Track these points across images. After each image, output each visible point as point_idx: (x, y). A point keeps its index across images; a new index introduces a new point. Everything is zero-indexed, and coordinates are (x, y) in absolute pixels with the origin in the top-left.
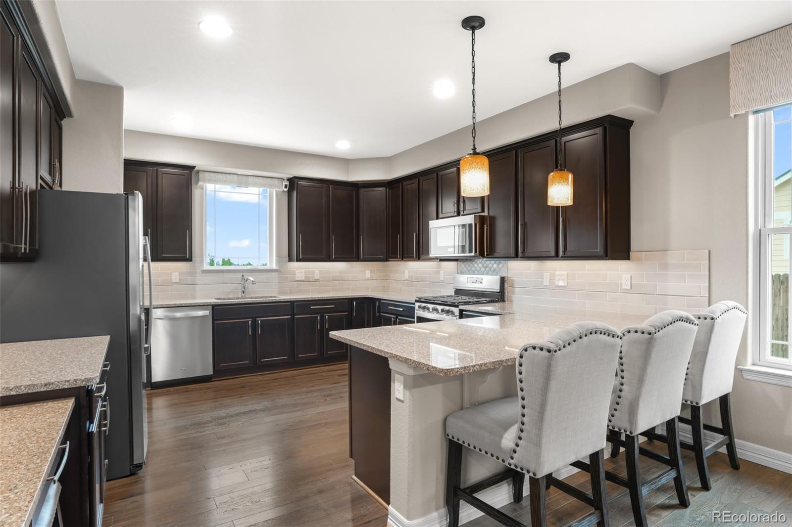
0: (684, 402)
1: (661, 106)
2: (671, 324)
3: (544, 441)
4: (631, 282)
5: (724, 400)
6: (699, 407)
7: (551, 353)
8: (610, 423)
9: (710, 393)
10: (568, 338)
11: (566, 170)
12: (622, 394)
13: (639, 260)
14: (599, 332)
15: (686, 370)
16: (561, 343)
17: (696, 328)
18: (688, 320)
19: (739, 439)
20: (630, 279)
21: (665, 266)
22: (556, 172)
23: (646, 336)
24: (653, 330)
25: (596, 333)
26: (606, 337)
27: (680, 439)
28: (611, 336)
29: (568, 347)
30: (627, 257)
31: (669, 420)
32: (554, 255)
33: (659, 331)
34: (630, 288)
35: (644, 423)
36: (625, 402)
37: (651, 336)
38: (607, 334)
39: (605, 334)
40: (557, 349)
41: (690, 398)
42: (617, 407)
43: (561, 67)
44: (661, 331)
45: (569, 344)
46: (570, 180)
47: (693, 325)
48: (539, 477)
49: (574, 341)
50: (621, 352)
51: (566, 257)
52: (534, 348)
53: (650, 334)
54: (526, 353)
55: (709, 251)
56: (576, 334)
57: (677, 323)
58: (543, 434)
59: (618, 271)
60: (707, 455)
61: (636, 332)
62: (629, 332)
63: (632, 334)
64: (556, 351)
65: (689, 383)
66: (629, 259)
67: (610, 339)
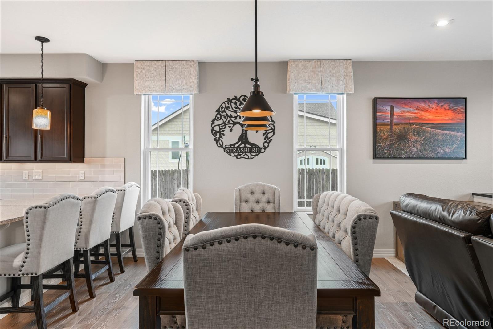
0: (112, 233)
1: (103, 80)
2: (105, 193)
3: (42, 255)
4: (85, 176)
5: (131, 229)
6: (119, 234)
7: (47, 208)
8: (75, 247)
9: (124, 227)
10: (55, 201)
11: (46, 109)
12: (81, 230)
13: (89, 163)
14: (71, 197)
15: (112, 216)
16: (52, 203)
17: (117, 194)
18: (113, 191)
19: (138, 248)
20: (84, 174)
21: (103, 166)
22: (39, 109)
23: (93, 199)
24: (96, 196)
25: (69, 198)
26: (73, 200)
27: (111, 252)
28: (76, 199)
29: (55, 205)
30: (83, 161)
31: (105, 241)
32: (33, 159)
33: (99, 196)
34: (84, 178)
35: (92, 243)
36: (83, 234)
37: (95, 199)
38: (74, 198)
39: (73, 198)
40: (50, 206)
41: (115, 230)
42: (79, 237)
43: (43, 45)
44: (100, 196)
45: (56, 204)
46: (48, 115)
47: (115, 193)
48: (39, 275)
49: (58, 202)
50: (81, 209)
51: (42, 161)
52: (36, 208)
53: (95, 198)
54: (30, 211)
55: (125, 158)
56: (59, 199)
57: (107, 192)
58: (42, 251)
59: (77, 169)
60: (123, 257)
61: (88, 198)
62: (85, 198)
63: (87, 199)
64: (49, 207)
65: (114, 223)
66: (84, 162)
67: (76, 201)
